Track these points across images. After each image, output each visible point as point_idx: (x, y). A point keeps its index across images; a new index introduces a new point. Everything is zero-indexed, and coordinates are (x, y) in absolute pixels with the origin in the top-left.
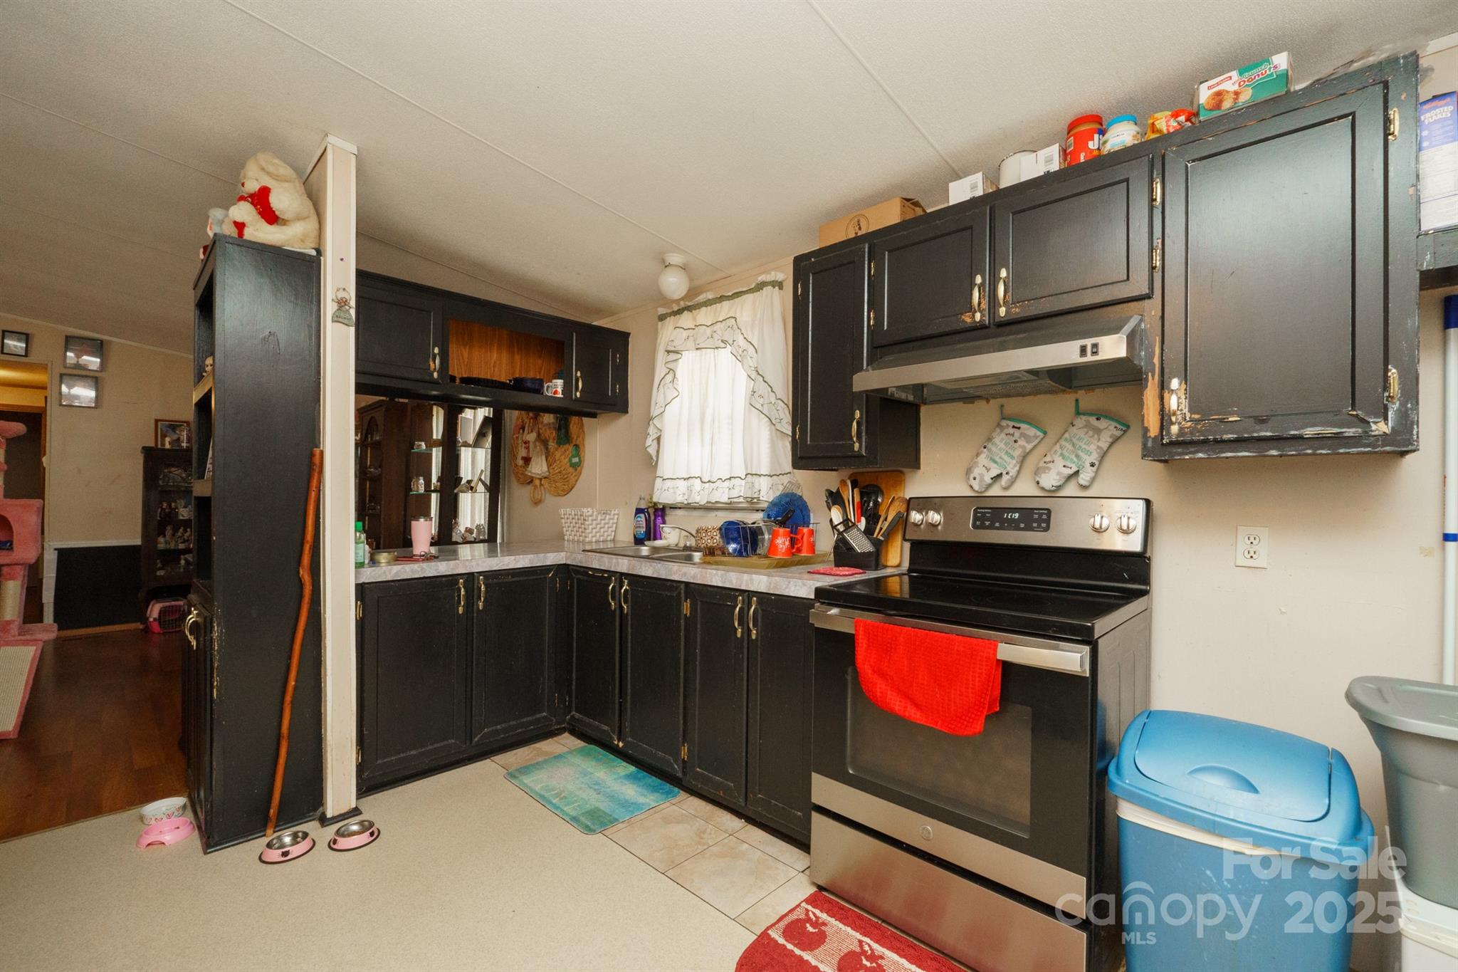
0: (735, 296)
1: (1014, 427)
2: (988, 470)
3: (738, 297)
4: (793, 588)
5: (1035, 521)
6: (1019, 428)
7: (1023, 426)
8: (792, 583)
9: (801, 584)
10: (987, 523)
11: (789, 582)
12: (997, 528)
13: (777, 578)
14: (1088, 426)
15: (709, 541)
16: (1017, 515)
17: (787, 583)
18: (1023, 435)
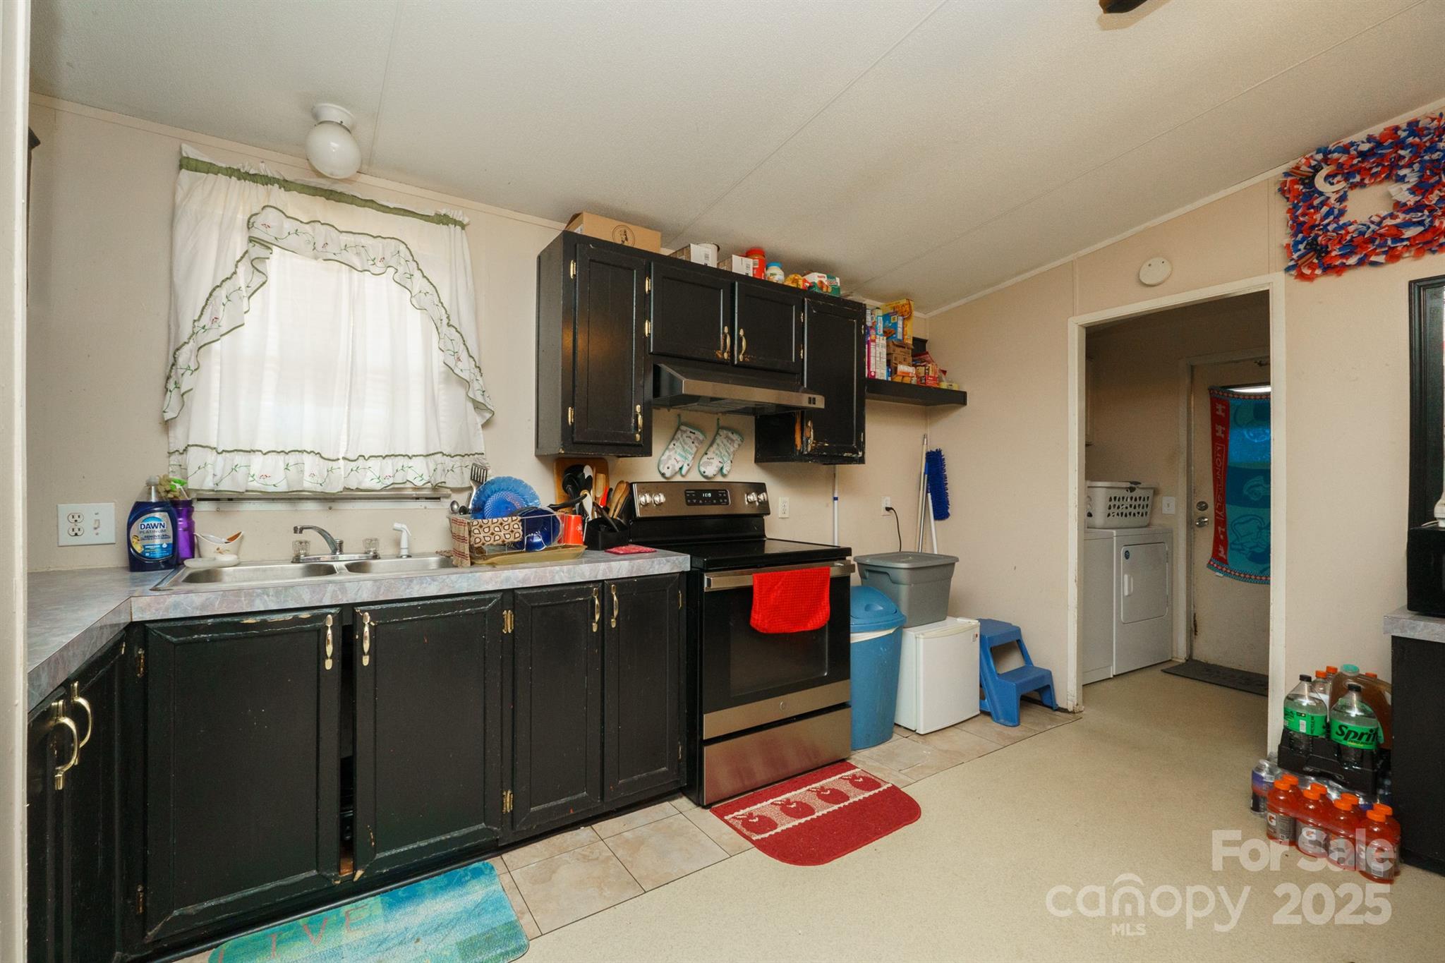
0: (402, 212)
1: (691, 432)
2: (678, 462)
3: (403, 215)
4: (657, 567)
5: (720, 498)
6: (694, 433)
7: (696, 432)
8: (655, 563)
9: (665, 561)
10: (695, 501)
11: (653, 562)
12: (700, 504)
13: (638, 561)
14: (727, 437)
15: (508, 536)
16: (710, 495)
17: (650, 563)
18: (697, 438)
